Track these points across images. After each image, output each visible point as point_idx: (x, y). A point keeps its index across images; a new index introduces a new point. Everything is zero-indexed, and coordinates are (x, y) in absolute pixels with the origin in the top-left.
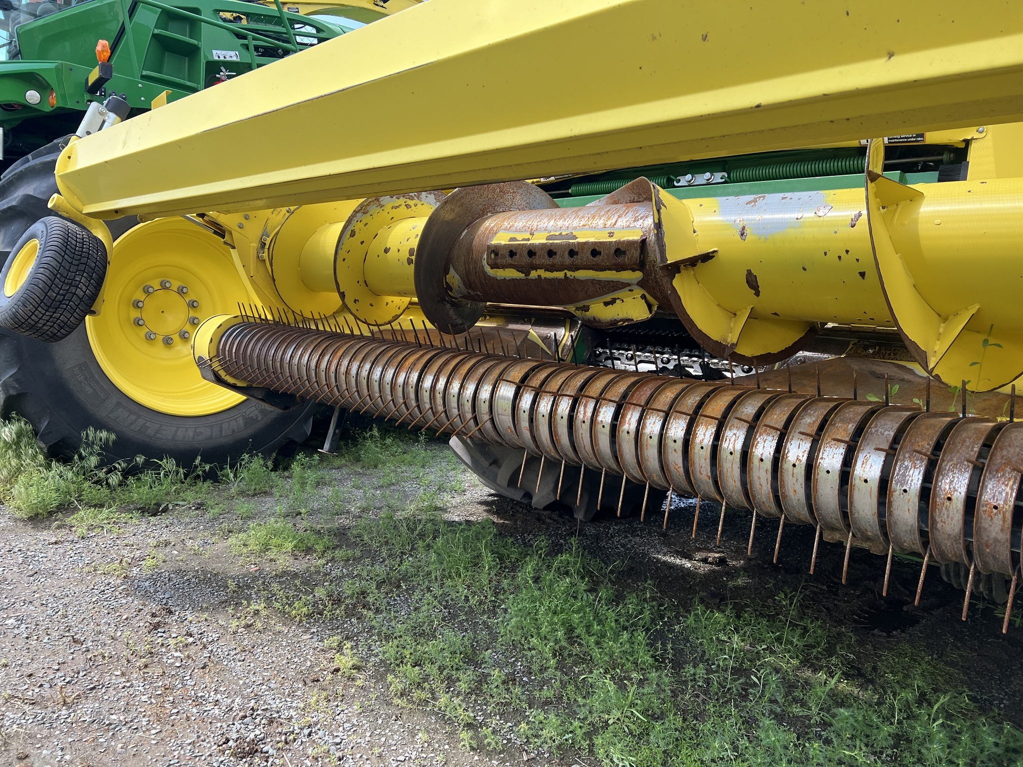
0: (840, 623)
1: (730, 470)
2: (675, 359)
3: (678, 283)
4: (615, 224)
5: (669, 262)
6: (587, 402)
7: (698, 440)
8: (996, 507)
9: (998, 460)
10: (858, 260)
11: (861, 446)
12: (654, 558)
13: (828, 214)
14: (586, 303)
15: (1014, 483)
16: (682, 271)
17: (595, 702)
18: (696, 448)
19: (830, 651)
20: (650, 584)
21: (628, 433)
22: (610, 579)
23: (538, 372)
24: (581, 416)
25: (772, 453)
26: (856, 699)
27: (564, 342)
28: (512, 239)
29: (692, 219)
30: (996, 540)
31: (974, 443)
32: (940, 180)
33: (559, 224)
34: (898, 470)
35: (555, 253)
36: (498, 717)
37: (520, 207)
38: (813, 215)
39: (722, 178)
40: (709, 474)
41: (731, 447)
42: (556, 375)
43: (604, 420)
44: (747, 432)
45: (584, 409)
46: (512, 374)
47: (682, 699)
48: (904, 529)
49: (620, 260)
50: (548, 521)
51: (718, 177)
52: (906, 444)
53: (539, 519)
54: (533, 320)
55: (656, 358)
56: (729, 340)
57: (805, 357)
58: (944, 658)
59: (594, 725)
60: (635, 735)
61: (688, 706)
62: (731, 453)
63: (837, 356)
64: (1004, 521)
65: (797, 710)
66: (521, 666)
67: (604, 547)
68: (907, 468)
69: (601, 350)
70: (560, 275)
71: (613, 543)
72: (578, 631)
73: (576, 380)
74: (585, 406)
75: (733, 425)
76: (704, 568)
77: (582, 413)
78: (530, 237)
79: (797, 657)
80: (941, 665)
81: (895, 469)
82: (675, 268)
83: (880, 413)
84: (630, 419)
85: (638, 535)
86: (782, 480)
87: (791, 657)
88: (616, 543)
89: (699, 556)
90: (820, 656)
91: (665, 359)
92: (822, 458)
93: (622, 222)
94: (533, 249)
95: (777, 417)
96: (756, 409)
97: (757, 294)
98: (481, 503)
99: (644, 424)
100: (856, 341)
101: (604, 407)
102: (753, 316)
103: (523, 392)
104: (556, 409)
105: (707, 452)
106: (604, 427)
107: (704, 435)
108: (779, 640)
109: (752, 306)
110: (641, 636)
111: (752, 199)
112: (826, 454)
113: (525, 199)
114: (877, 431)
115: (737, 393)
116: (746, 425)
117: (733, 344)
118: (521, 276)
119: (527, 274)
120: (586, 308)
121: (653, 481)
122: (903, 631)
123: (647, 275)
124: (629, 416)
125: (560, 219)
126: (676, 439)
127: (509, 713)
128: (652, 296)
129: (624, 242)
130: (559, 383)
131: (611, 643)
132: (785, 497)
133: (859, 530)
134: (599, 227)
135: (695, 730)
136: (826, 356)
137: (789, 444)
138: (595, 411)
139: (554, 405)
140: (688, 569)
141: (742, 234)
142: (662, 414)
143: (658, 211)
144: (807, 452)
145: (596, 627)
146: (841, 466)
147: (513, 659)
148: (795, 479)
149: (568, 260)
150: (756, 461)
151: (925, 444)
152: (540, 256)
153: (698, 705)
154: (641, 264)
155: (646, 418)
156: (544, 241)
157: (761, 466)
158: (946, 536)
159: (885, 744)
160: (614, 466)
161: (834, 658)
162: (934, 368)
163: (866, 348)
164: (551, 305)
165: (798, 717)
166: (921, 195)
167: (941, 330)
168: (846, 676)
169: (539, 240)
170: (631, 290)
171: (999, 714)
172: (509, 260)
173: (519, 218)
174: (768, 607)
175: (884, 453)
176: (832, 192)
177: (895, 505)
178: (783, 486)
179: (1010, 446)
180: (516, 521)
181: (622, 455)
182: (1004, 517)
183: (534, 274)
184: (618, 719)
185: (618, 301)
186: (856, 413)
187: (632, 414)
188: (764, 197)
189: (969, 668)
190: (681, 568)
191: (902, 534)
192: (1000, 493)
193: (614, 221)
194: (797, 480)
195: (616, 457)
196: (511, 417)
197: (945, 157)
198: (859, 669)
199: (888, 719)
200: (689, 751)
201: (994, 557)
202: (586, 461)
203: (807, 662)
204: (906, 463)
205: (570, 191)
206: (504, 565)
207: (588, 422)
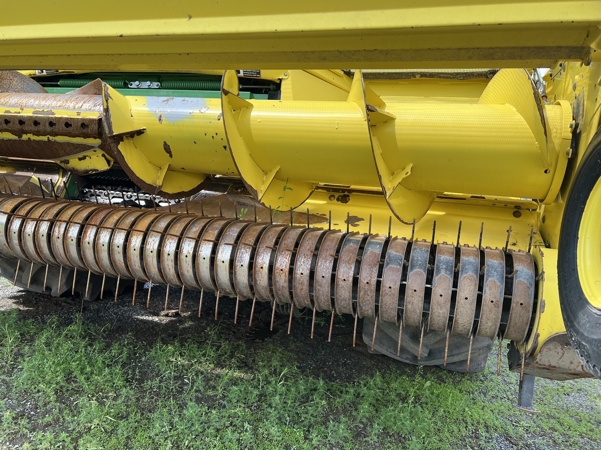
0: (239, 339)
1: (151, 262)
2: (135, 196)
3: (121, 147)
4: (81, 107)
5: (114, 134)
6: (60, 224)
7: (132, 245)
8: (282, 270)
9: (283, 246)
10: (222, 139)
11: (220, 243)
12: (135, 318)
13: (207, 112)
14: (66, 158)
15: (289, 257)
16: (125, 140)
17: (82, 418)
18: (131, 250)
19: (232, 356)
20: (130, 335)
21: (89, 243)
22: (102, 336)
23: (26, 205)
24: (56, 234)
25: (174, 250)
26: (242, 379)
27: (58, 184)
28: (7, 112)
29: (130, 108)
30: (283, 287)
31: (273, 238)
32: (269, 99)
33: (42, 104)
34: (239, 255)
35: (39, 123)
36: (8, 443)
37: (16, 90)
38: (198, 111)
39: (157, 86)
40: (140, 266)
41: (151, 248)
42: (39, 207)
43: (72, 236)
44: (160, 238)
45: (59, 229)
46: (5, 206)
47: (142, 402)
48: (243, 286)
49: (85, 131)
50: (63, 304)
51: (155, 85)
52: (242, 240)
53: (56, 304)
54: (35, 169)
55: (123, 195)
56: (157, 184)
57: (206, 194)
58: (288, 348)
59: (80, 432)
60: (109, 432)
61: (146, 405)
62: (152, 252)
63: (223, 193)
64: (285, 277)
65: (210, 393)
66: (30, 405)
67: (102, 316)
68: (242, 253)
69: (87, 190)
70: (45, 138)
71: (109, 312)
72: (75, 373)
73: (54, 209)
74: (59, 227)
75: (153, 235)
76: (165, 320)
77: (57, 231)
78: (21, 111)
79: (213, 363)
80: (286, 353)
81: (237, 254)
82: (120, 138)
83: (232, 224)
84: (90, 234)
85: (126, 306)
86: (180, 266)
87: (210, 364)
88: (110, 313)
89: (163, 313)
90: (226, 359)
91: (129, 196)
92: (201, 251)
93: (86, 106)
94: (22, 120)
95: (177, 229)
96: (166, 224)
97: (171, 156)
98: (11, 298)
99: (99, 237)
100: (232, 185)
101: (72, 227)
102: (170, 169)
103: (13, 219)
104: (38, 230)
105: (137, 252)
106: (72, 240)
107: (136, 241)
108: (204, 355)
109: (169, 164)
110: (117, 369)
111: (166, 99)
112: (203, 248)
113: (20, 85)
114: (229, 234)
115: (156, 215)
116: (160, 235)
117: (160, 186)
118: (15, 137)
119: (20, 136)
120: (67, 162)
121: (108, 273)
122: (270, 338)
123: (104, 141)
124: (89, 233)
125: (43, 100)
126: (119, 245)
127: (18, 438)
128: (109, 155)
129: (87, 119)
130: (41, 212)
131: (96, 377)
132: (183, 275)
133: (223, 289)
134: (70, 108)
135: (148, 419)
136: (217, 193)
137: (183, 244)
138: (66, 230)
139: (37, 227)
140: (156, 322)
141: (160, 120)
142: (110, 230)
143: (107, 101)
144: (193, 248)
145: (88, 369)
146: (211, 255)
147: (25, 401)
148: (187, 264)
149: (48, 129)
150: (166, 255)
151: (251, 239)
152: (28, 125)
153: (152, 403)
154: (100, 134)
155: (100, 233)
156: (31, 115)
157: (169, 258)
158: (262, 287)
159: (254, 401)
160: (82, 266)
161: (233, 359)
162: (261, 199)
163: (237, 189)
164: (41, 159)
165: (210, 397)
166: (251, 106)
167: (264, 179)
168: (239, 368)
169: (27, 113)
170: (95, 151)
171: (310, 372)
172: (5, 126)
173: (13, 97)
174: (201, 337)
175: (232, 246)
176: (210, 99)
177: (238, 273)
178: (181, 269)
179: (288, 238)
180: (38, 307)
181: (85, 258)
182: (285, 275)
183: (25, 137)
184: (98, 424)
185: (87, 158)
186: (219, 225)
187: (91, 231)
188: (173, 98)
189: (298, 352)
190: (152, 322)
191: (242, 289)
192: (284, 263)
193: (80, 105)
194: (188, 264)
195: (81, 259)
196: (4, 238)
197: (271, 87)
198: (245, 363)
199: (256, 387)
200: (142, 433)
201: (283, 295)
202: (63, 264)
203: (220, 364)
204: (242, 250)
205: (59, 83)
206: (24, 339)
207: (61, 238)
